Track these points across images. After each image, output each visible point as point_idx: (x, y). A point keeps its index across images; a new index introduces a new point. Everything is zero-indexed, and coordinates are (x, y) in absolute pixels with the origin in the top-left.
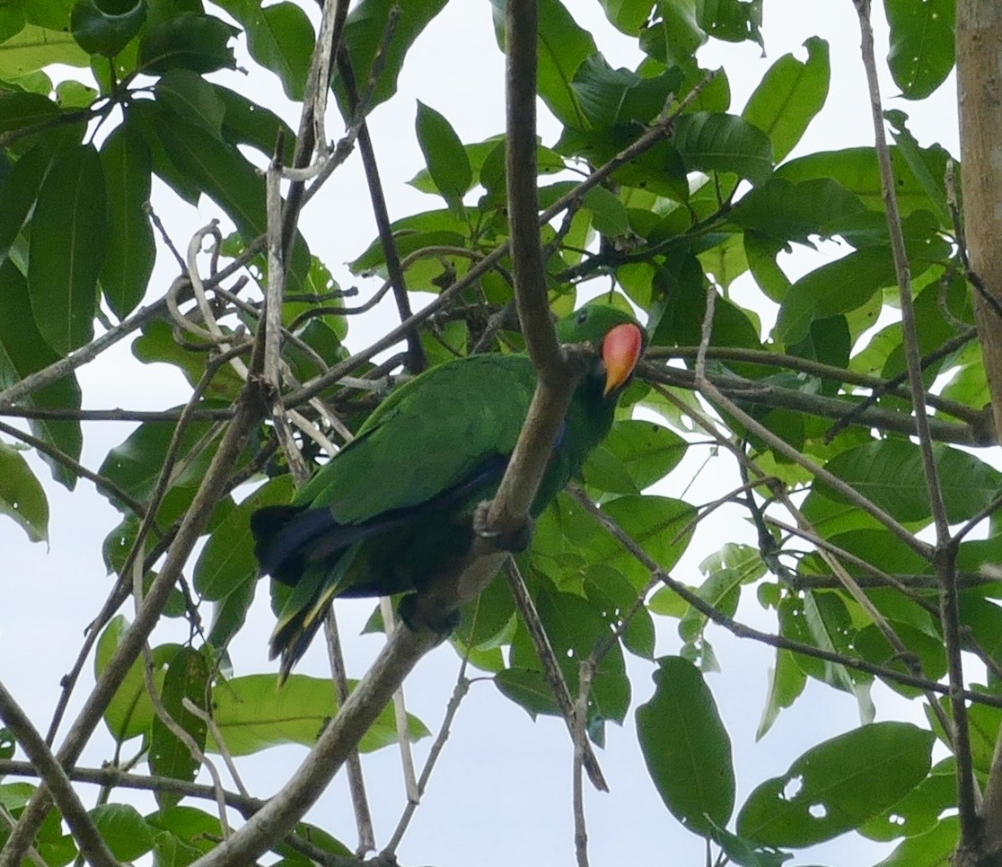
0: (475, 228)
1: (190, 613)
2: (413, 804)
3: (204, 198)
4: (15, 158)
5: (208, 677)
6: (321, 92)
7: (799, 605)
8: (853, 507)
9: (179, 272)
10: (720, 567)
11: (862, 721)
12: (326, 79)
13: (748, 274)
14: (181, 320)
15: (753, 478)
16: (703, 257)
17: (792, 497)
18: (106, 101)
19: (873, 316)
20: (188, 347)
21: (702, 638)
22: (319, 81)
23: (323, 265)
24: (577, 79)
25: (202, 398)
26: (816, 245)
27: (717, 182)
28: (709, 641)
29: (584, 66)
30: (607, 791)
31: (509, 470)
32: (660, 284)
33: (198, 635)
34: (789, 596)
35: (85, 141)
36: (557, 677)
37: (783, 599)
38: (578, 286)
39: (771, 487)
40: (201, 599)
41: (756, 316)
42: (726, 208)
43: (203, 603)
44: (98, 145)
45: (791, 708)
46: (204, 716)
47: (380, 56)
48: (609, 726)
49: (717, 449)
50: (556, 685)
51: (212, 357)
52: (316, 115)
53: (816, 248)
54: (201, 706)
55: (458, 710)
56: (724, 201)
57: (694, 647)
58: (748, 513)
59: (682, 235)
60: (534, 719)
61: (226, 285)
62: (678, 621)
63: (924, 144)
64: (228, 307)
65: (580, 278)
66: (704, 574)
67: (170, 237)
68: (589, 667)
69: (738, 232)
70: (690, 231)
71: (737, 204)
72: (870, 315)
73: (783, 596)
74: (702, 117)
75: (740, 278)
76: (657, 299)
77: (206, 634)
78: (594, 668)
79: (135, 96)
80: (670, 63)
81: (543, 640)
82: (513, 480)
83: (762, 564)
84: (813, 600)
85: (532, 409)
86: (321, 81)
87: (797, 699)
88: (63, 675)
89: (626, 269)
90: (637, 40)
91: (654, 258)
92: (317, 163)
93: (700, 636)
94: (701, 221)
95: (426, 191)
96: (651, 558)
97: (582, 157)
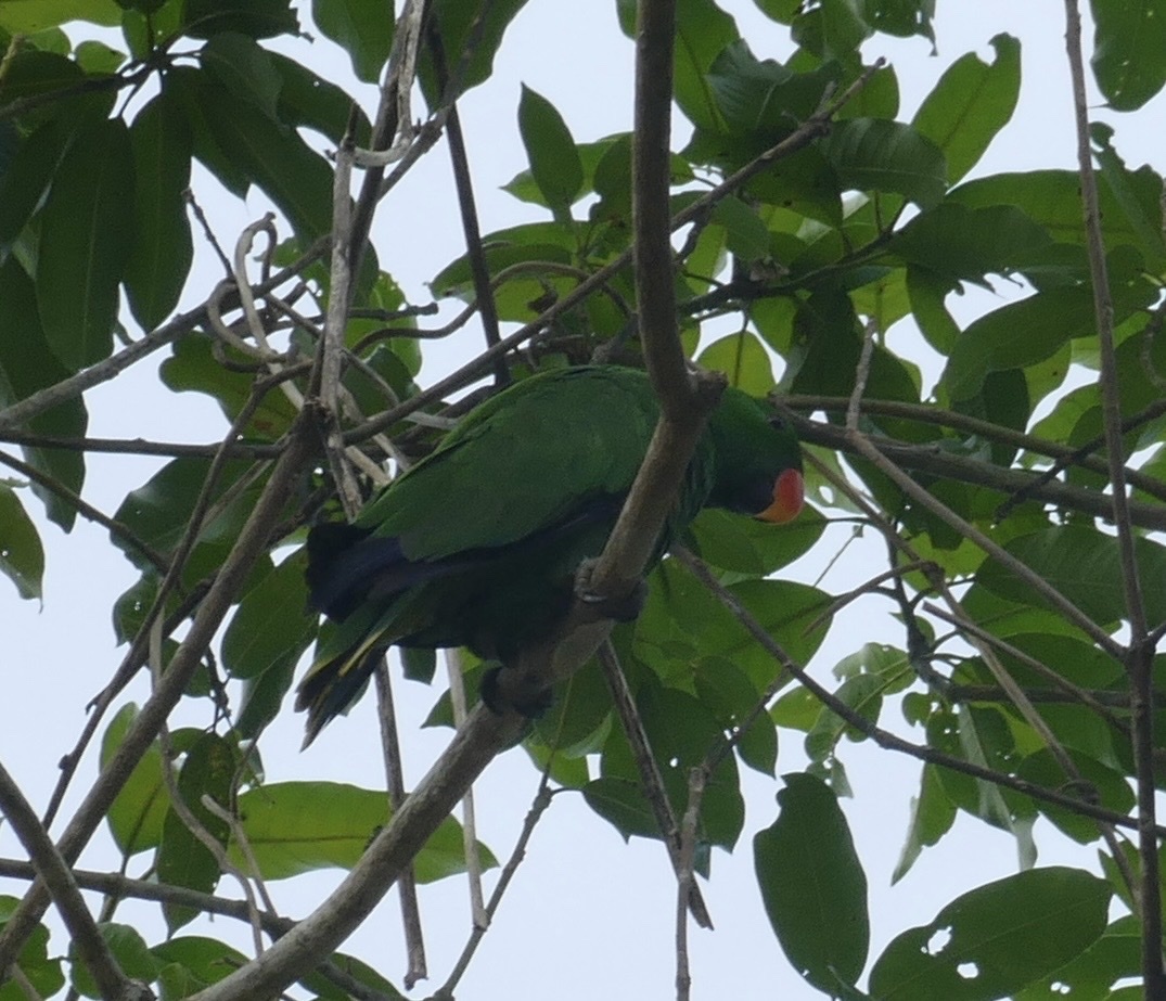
0: (583, 242)
1: (217, 692)
2: (479, 931)
3: (255, 191)
4: (24, 132)
5: (234, 771)
6: (408, 60)
7: (952, 721)
8: (1024, 606)
9: (224, 275)
10: (859, 671)
11: (1021, 866)
12: (415, 44)
13: (909, 319)
14: (225, 332)
15: (904, 560)
16: (856, 295)
17: (952, 589)
18: (141, 67)
19: (1058, 377)
20: (231, 367)
21: (833, 756)
22: (406, 48)
23: (396, 284)
24: (714, 70)
25: (240, 437)
26: (994, 286)
27: (877, 203)
28: (841, 760)
29: (723, 55)
30: (712, 928)
31: (620, 521)
32: (802, 324)
33: (224, 719)
34: (941, 710)
35: (113, 115)
36: (657, 788)
37: (934, 714)
38: (702, 323)
39: (926, 574)
40: (230, 676)
41: (916, 369)
42: (887, 235)
43: (232, 681)
44: (129, 120)
45: (934, 847)
46: (227, 817)
47: (477, 25)
48: (717, 852)
49: (862, 527)
50: (656, 797)
51: (261, 378)
52: (401, 88)
53: (992, 290)
54: (224, 805)
55: (537, 825)
56: (885, 227)
57: (823, 767)
58: (896, 607)
59: (833, 266)
60: (627, 840)
61: (280, 292)
62: (805, 735)
63: (1132, 165)
64: (281, 320)
65: (706, 312)
66: (839, 680)
67: (214, 232)
68: (701, 775)
69: (900, 266)
70: (842, 262)
71: (901, 232)
72: (1055, 374)
73: (933, 710)
74: (863, 123)
75: (899, 322)
76: (798, 344)
77: (234, 718)
78: (707, 775)
79: (176, 62)
80: (829, 56)
81: (643, 743)
82: (625, 533)
83: (910, 670)
84: (969, 717)
85: (651, 448)
86: (410, 47)
87: (944, 837)
88: (62, 756)
89: (763, 304)
90: (788, 29)
91: (796, 292)
92: (399, 145)
93: (831, 754)
94: (855, 251)
95: (524, 198)
96: (780, 647)
97: (715, 166)
